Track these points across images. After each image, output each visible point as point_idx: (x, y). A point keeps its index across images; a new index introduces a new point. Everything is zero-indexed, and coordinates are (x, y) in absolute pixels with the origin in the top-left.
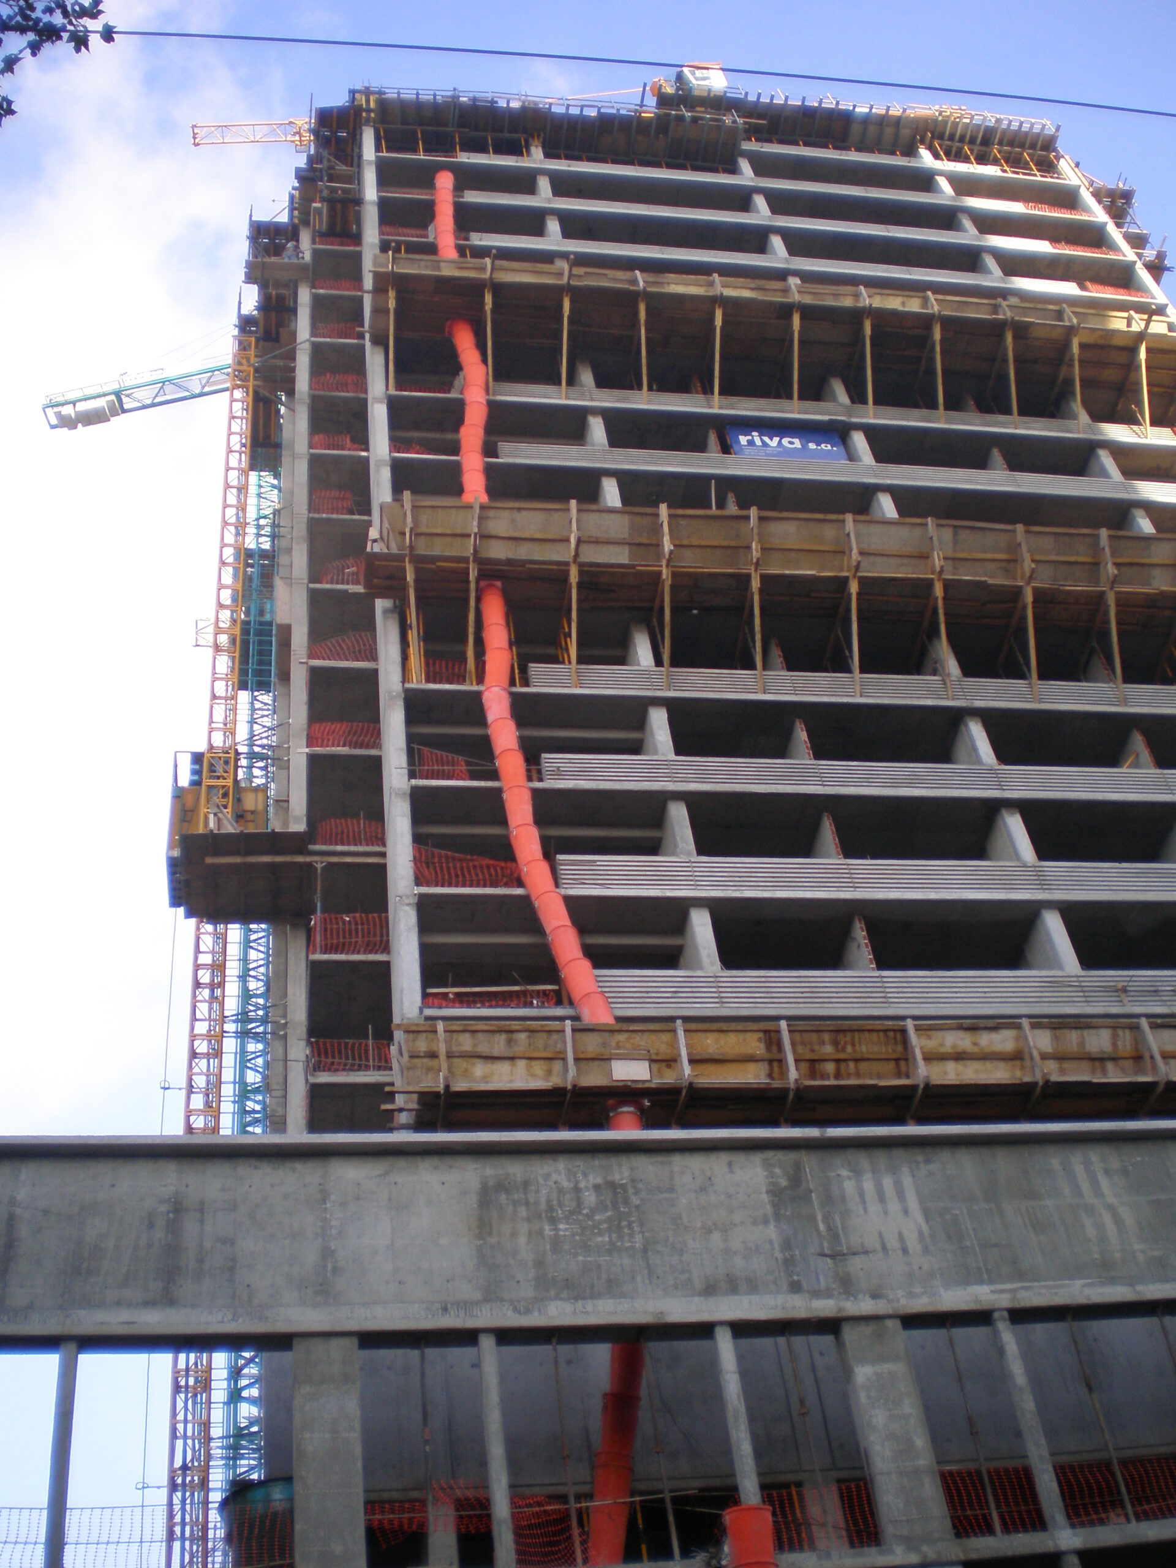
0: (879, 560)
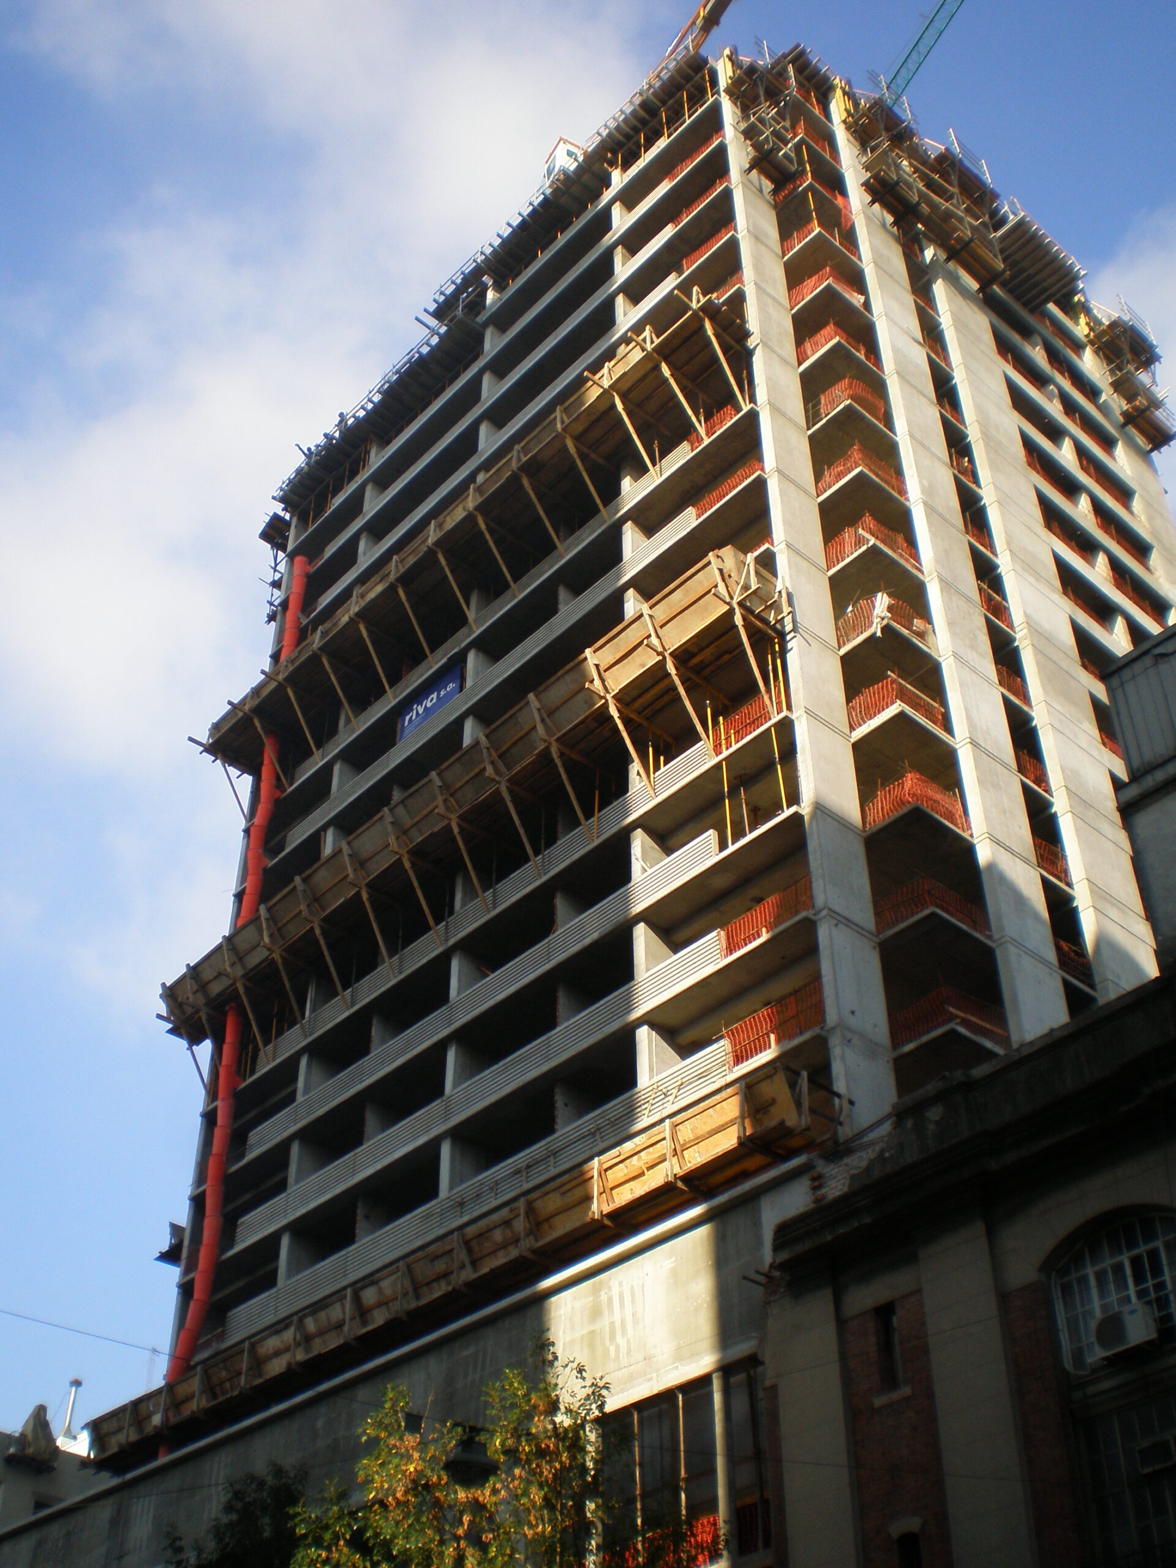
0: (378, 858)
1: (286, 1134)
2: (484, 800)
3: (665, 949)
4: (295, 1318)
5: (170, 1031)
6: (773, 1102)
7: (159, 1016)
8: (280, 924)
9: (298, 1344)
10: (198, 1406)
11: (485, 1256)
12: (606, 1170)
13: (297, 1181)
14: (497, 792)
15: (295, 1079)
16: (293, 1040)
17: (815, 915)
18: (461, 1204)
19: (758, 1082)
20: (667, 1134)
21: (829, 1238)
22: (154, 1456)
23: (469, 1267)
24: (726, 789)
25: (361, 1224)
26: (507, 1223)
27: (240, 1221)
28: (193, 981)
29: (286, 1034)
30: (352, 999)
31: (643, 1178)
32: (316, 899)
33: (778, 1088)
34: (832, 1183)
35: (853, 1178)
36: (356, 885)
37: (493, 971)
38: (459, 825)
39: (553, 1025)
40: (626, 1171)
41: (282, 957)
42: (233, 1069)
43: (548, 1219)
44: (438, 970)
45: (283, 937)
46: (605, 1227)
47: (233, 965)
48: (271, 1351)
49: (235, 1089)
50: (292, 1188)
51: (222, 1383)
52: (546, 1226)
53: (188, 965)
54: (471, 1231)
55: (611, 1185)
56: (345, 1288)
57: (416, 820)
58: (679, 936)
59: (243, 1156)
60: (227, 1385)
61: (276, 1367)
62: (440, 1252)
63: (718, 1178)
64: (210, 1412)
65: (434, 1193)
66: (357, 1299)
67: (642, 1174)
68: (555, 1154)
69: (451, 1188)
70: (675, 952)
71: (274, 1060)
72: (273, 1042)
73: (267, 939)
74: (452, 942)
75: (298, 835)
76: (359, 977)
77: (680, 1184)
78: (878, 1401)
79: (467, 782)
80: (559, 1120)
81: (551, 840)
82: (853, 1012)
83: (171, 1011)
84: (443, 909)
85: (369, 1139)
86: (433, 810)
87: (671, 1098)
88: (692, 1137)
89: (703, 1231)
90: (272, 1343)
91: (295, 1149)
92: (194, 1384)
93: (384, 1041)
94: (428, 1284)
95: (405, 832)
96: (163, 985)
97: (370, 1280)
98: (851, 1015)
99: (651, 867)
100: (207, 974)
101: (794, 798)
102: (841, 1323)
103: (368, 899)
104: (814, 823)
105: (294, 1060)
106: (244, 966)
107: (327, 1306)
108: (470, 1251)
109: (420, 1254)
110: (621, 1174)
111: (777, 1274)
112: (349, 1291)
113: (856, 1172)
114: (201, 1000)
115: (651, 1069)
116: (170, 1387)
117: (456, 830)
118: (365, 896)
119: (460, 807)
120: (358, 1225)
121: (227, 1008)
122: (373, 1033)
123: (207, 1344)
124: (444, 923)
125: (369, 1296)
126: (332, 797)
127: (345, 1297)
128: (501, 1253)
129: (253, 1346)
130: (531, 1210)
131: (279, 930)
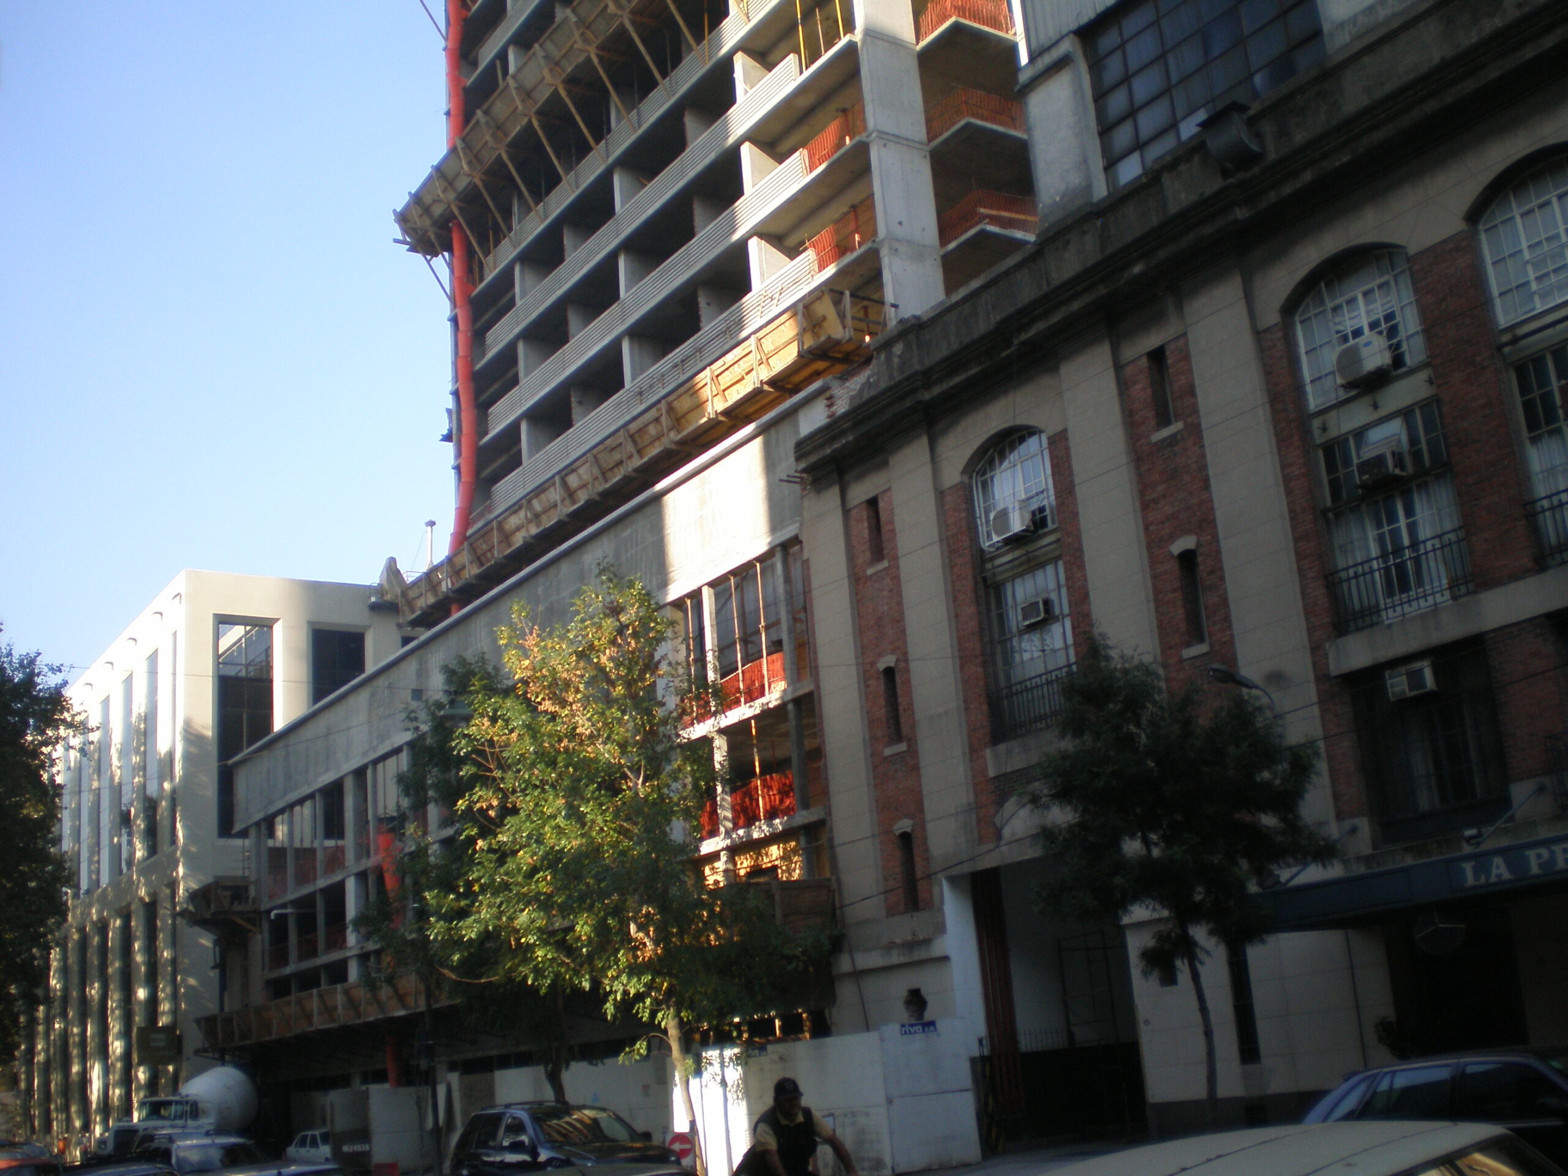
1: (511, 336)
2: (615, 30)
3: (771, 162)
4: (524, 501)
5: (408, 250)
6: (824, 318)
7: (396, 241)
8: (475, 152)
9: (530, 521)
10: (469, 573)
11: (647, 446)
12: (717, 376)
13: (527, 375)
14: (622, 25)
15: (513, 285)
16: (506, 252)
17: (868, 137)
18: (641, 394)
19: (812, 303)
20: (753, 348)
21: (828, 451)
22: (448, 614)
23: (636, 456)
24: (799, 16)
25: (576, 410)
26: (657, 420)
27: (490, 410)
28: (417, 206)
29: (503, 242)
30: (544, 212)
31: (742, 382)
32: (499, 128)
33: (825, 308)
34: (839, 402)
35: (852, 398)
36: (526, 115)
37: (649, 181)
38: (598, 55)
39: (691, 235)
40: (731, 376)
41: (482, 180)
42: (465, 280)
43: (684, 416)
44: (604, 185)
45: (480, 162)
46: (720, 422)
47: (444, 191)
48: (514, 527)
49: (469, 296)
50: (523, 381)
51: (485, 554)
52: (683, 421)
53: (410, 193)
54: (633, 427)
55: (723, 388)
56: (554, 476)
57: (564, 51)
58: (783, 147)
59: (484, 355)
60: (489, 555)
61: (518, 540)
62: (614, 445)
63: (797, 379)
64: (480, 577)
65: (621, 385)
66: (564, 483)
67: (743, 378)
68: (700, 350)
69: (633, 379)
70: (780, 162)
71: (495, 269)
72: (493, 252)
73: (466, 168)
74: (611, 160)
75: (488, 53)
76: (548, 192)
77: (766, 387)
78: (870, 571)
79: (597, 16)
80: (703, 319)
81: (677, 61)
82: (900, 223)
83: (405, 231)
84: (601, 129)
85: (573, 337)
86: (573, 45)
87: (775, 301)
88: (773, 348)
89: (758, 443)
90: (513, 521)
91: (521, 347)
92: (465, 557)
93: (576, 248)
94: (612, 469)
95: (557, 64)
96: (394, 211)
97: (570, 469)
98: (899, 226)
99: (751, 88)
100: (428, 200)
101: (850, 27)
102: (846, 512)
103: (539, 126)
104: (865, 49)
105: (508, 269)
106: (455, 190)
107: (544, 491)
108: (635, 443)
109: (601, 447)
110: (728, 379)
111: (805, 475)
112: (557, 478)
113: (853, 393)
114: (427, 222)
115: (762, 274)
116: (450, 560)
117: (595, 60)
118: (536, 124)
119: (597, 38)
120: (573, 411)
121: (451, 225)
122: (565, 242)
123: (481, 515)
124: (604, 141)
125: (573, 481)
126: (509, 14)
127: (554, 484)
128: (657, 443)
129: (500, 523)
130: (671, 409)
131: (476, 156)
